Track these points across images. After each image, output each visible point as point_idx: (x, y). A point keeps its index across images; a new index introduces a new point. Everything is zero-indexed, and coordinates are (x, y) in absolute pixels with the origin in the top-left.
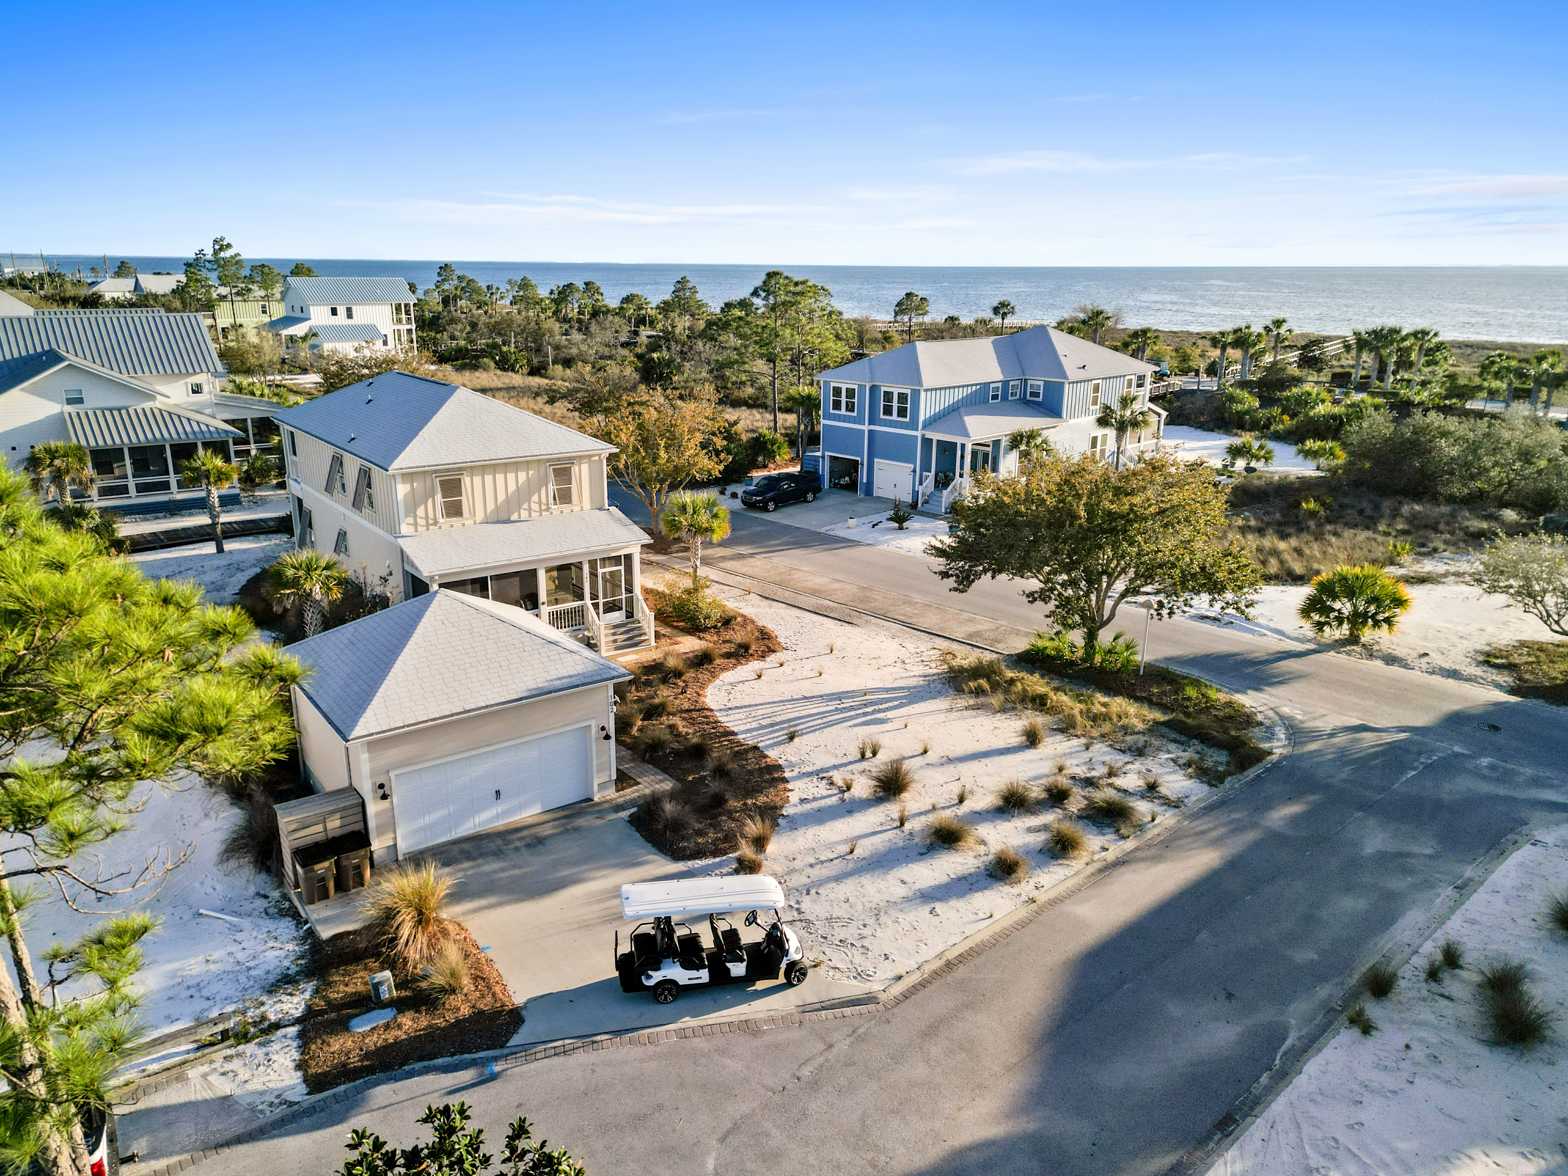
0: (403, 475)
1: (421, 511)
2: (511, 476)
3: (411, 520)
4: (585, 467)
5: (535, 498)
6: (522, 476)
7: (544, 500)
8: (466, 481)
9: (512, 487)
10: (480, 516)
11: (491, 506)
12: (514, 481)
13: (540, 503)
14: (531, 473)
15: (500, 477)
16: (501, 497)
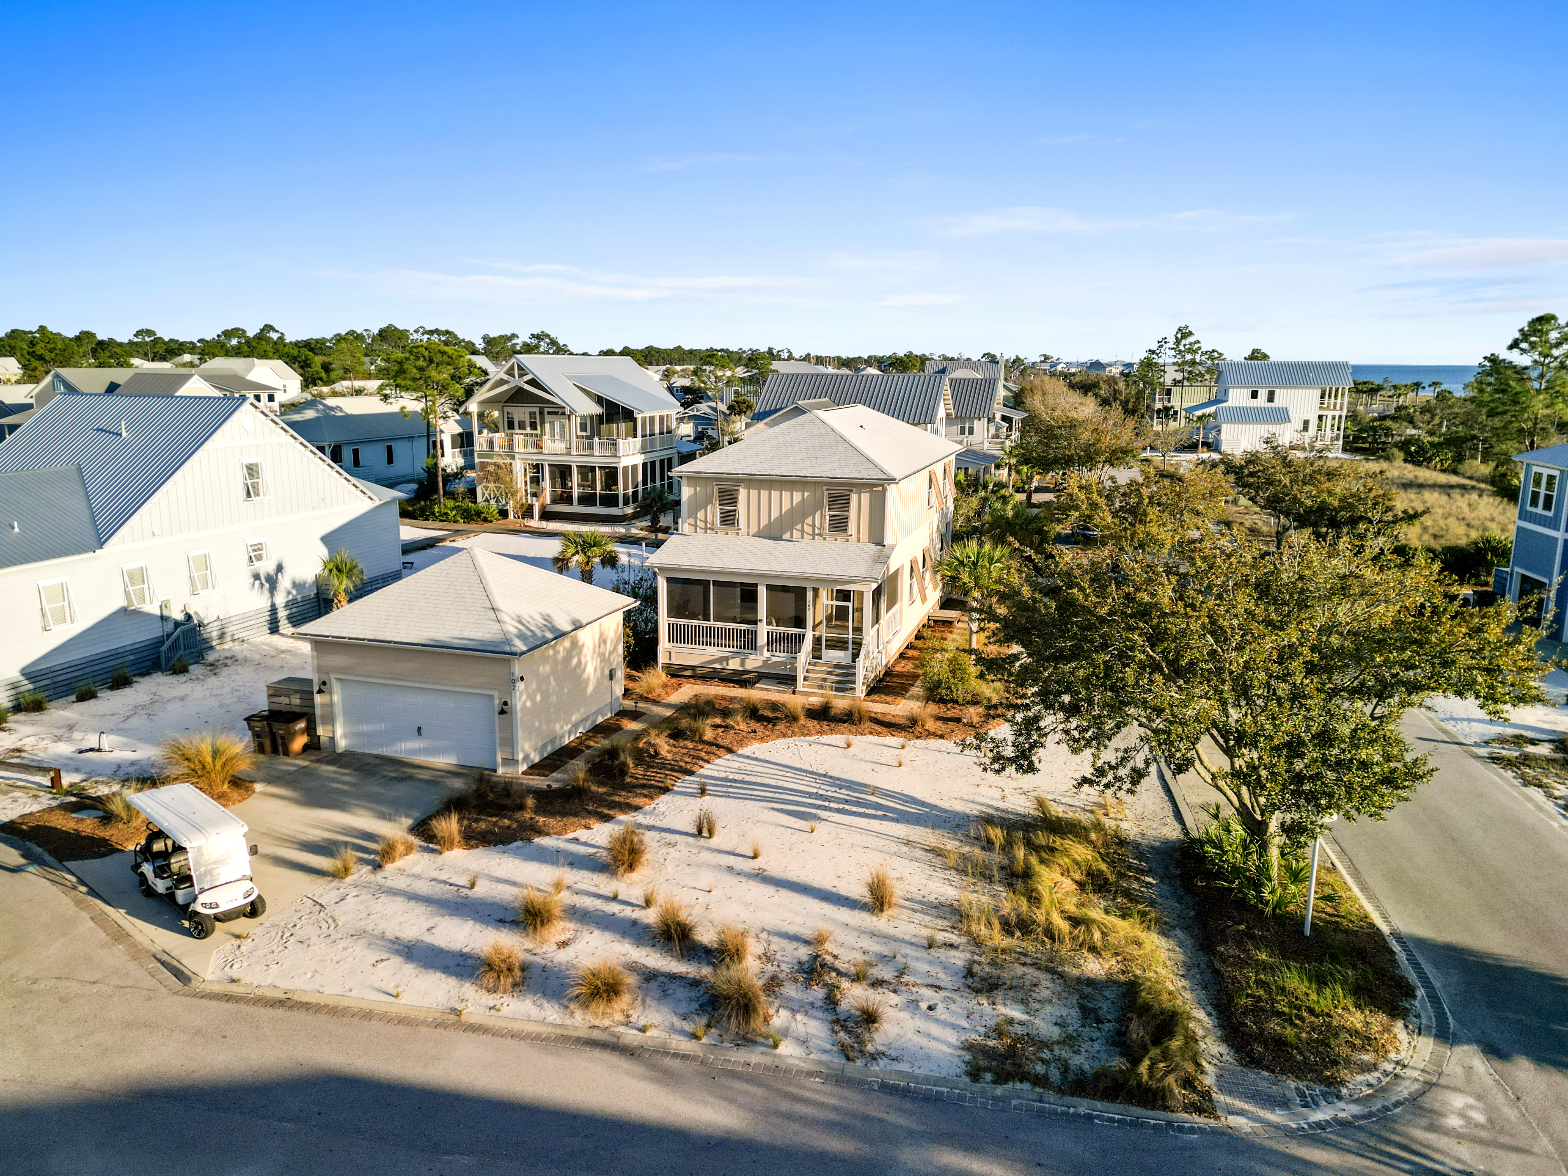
0: (688, 477)
1: (701, 515)
2: (786, 495)
3: (692, 521)
4: (865, 497)
5: (809, 520)
6: (797, 497)
7: (817, 523)
8: (742, 493)
9: (786, 507)
10: (754, 529)
11: (764, 522)
12: (789, 500)
13: (814, 526)
14: (806, 494)
15: (775, 494)
16: (775, 514)
